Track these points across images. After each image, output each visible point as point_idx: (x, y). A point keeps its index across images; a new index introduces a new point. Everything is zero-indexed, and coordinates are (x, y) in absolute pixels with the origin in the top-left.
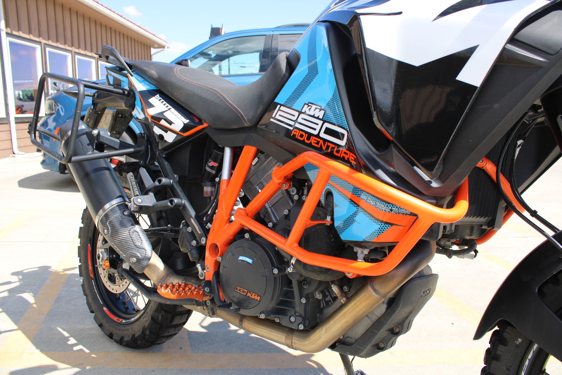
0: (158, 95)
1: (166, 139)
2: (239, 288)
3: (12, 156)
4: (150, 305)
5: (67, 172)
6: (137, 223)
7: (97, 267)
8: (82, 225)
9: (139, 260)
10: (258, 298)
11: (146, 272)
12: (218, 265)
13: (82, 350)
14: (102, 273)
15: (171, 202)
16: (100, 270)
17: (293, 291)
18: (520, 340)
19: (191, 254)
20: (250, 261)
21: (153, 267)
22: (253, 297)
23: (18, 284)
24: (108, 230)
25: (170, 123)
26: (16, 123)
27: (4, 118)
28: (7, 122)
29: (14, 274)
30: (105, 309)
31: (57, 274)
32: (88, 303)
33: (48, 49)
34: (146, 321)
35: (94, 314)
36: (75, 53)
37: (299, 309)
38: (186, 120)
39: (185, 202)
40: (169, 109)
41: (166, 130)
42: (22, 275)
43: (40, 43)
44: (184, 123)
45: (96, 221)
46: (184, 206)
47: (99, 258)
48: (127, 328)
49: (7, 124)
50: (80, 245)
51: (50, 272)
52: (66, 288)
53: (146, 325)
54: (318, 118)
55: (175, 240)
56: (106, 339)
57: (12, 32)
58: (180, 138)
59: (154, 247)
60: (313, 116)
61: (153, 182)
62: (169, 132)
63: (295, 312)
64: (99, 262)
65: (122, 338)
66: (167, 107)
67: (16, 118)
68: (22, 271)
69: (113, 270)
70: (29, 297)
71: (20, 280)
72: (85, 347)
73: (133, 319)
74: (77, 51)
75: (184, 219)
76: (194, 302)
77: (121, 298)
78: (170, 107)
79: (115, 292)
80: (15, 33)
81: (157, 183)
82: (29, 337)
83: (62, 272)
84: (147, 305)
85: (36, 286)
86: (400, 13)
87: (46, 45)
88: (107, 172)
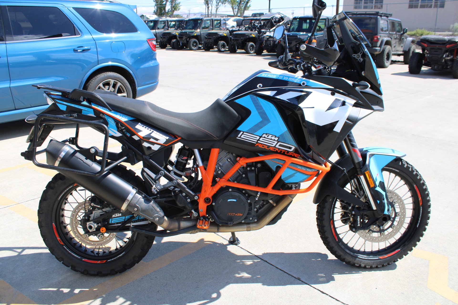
2: (230, 214)
9: (160, 218)
10: (241, 215)
18: (331, 200)
19: (188, 206)
20: (235, 200)
24: (138, 208)
30: (84, 259)
37: (254, 214)
38: (166, 137)
41: (153, 144)
44: (166, 139)
46: (179, 184)
54: (274, 140)
60: (271, 139)
61: (155, 175)
63: (252, 216)
73: (117, 257)
78: (152, 130)
86: (313, 107)
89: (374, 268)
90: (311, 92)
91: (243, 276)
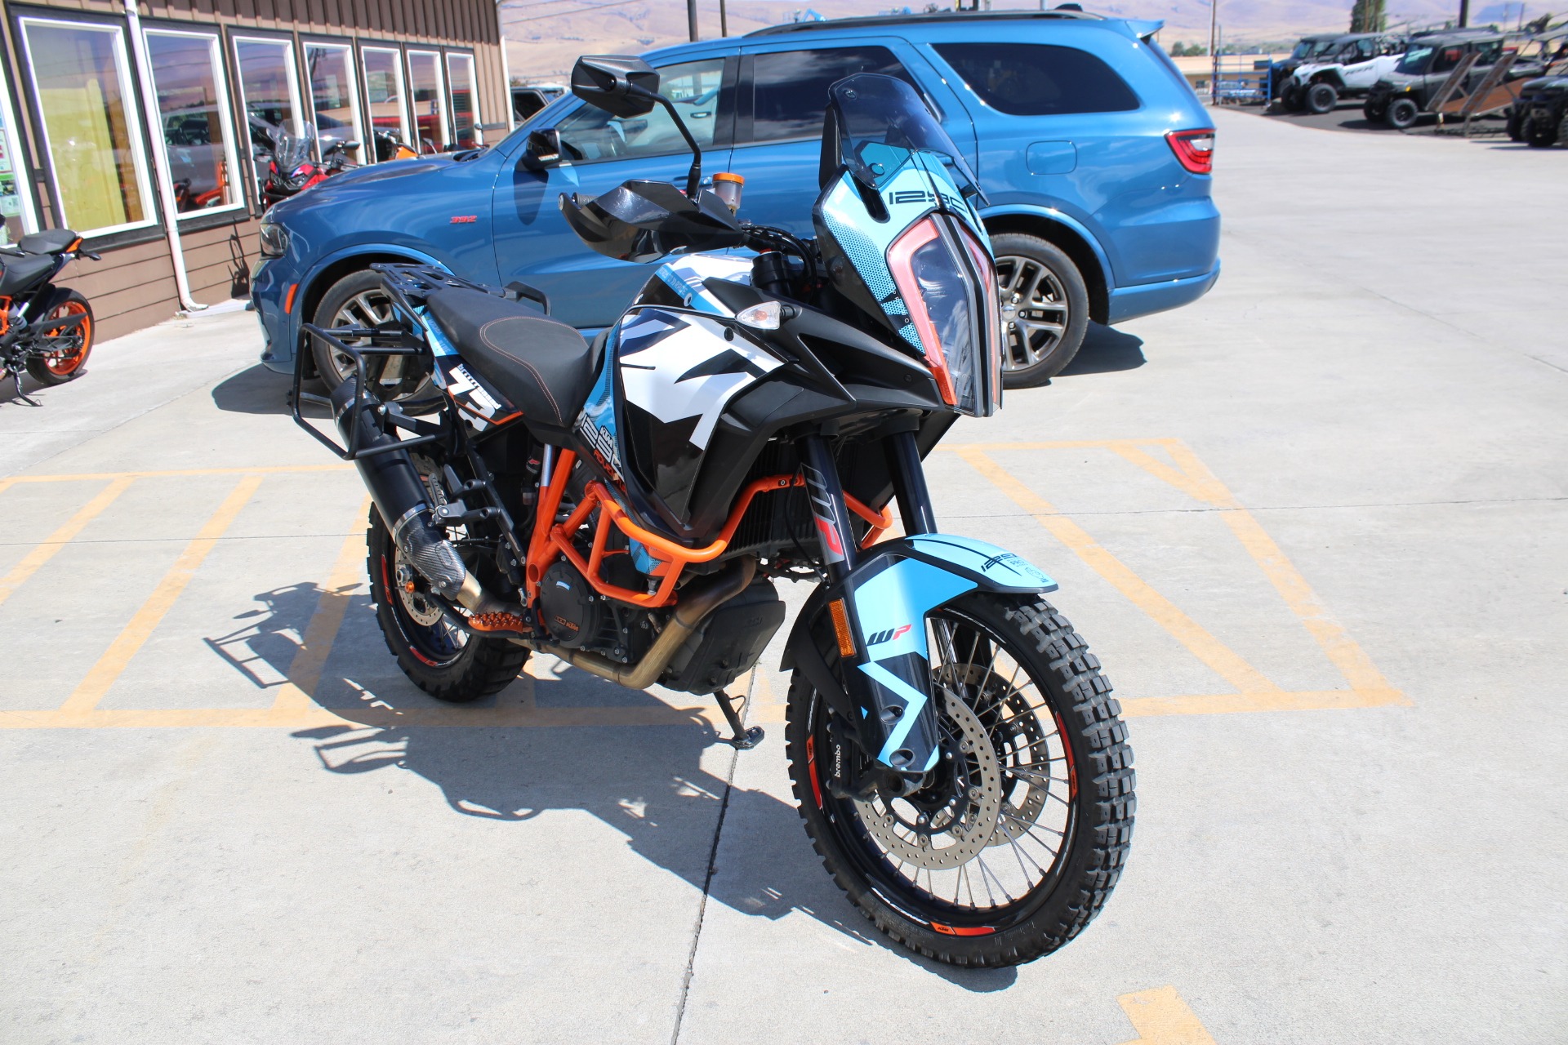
0: (461, 365)
1: (475, 426)
2: (558, 618)
3: (180, 314)
4: (472, 641)
5: (316, 373)
6: (447, 537)
7: (398, 591)
8: (371, 526)
9: (450, 585)
10: (577, 628)
11: (459, 598)
12: (538, 589)
13: (383, 706)
14: (406, 598)
15: (485, 512)
16: (402, 594)
17: (614, 621)
19: (511, 576)
20: (567, 587)
21: (468, 593)
22: (571, 627)
23: (269, 615)
24: (409, 546)
25: (479, 407)
26: (181, 234)
27: (154, 226)
28: (162, 235)
29: (259, 598)
30: (411, 647)
31: (327, 595)
32: (387, 641)
33: (236, 39)
34: (468, 661)
35: (397, 657)
36: (302, 37)
37: (623, 641)
38: (497, 404)
39: (500, 510)
40: (477, 387)
41: (475, 415)
42: (273, 601)
43: (214, 27)
44: (495, 408)
45: (394, 534)
46: (500, 516)
47: (399, 577)
48: (444, 673)
49: (163, 238)
50: (369, 556)
51: (319, 594)
52: (350, 619)
53: (468, 667)
54: (610, 446)
55: (494, 556)
56: (417, 690)
57: (151, 12)
58: (492, 426)
59: (468, 566)
60: (607, 443)
61: (461, 485)
62: (478, 418)
63: (619, 645)
64: (400, 583)
65: (438, 688)
66: (474, 383)
67: (180, 223)
68: (270, 593)
69: (419, 596)
70: (291, 634)
71: (272, 609)
72: (388, 703)
73: (449, 662)
74: (305, 28)
75: (501, 533)
76: (517, 635)
77: (435, 632)
78: (476, 384)
79: (425, 625)
80: (159, 13)
81: (466, 488)
82: (307, 692)
83: (336, 593)
84: (469, 640)
85: (300, 618)
86: (653, 368)
87: (230, 30)
88: (402, 467)
89: (944, 962)
90: (688, 325)
91: (628, 809)
